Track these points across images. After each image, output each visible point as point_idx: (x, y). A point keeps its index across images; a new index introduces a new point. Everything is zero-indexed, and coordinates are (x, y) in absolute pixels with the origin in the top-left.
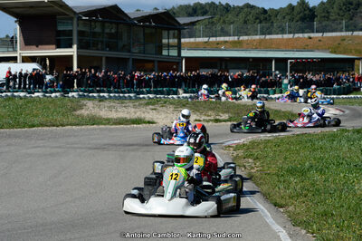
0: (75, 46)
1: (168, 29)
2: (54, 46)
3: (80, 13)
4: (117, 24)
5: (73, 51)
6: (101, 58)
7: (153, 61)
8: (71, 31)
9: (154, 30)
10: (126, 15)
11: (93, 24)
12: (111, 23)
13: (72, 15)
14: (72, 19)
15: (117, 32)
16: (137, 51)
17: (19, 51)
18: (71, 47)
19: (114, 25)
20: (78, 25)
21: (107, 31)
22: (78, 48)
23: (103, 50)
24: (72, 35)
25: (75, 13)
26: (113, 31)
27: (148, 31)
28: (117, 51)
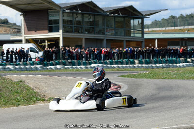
0: (61, 31)
1: (134, 19)
2: (47, 31)
3: (64, 7)
4: (94, 15)
5: (59, 35)
6: (82, 39)
7: (122, 41)
8: (58, 20)
9: (122, 19)
10: (101, 9)
11: (75, 15)
12: (89, 14)
13: (58, 9)
14: (58, 12)
15: (94, 21)
16: (110, 34)
17: (23, 35)
18: (58, 31)
19: (91, 16)
20: (63, 16)
21: (86, 20)
22: (63, 33)
23: (82, 33)
24: (58, 23)
25: (60, 7)
26: (91, 20)
27: (118, 20)
28: (94, 34)
